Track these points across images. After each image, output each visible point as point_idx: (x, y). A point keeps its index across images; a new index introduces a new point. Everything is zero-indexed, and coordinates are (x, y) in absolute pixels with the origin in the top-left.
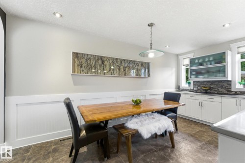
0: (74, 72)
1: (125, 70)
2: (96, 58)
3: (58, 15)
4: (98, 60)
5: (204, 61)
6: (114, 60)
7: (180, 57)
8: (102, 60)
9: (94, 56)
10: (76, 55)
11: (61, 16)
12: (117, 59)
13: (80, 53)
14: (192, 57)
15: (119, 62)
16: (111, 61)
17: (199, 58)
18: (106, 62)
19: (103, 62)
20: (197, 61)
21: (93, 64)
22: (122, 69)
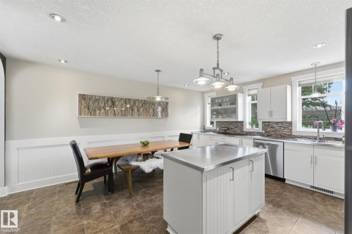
0: (80, 114)
1: (138, 111)
2: (106, 100)
3: (63, 61)
4: (108, 101)
5: (222, 101)
6: (127, 101)
7: (205, 95)
8: (112, 101)
9: (104, 98)
10: (83, 97)
11: (66, 62)
12: (129, 99)
13: (87, 95)
14: (215, 96)
15: (132, 102)
16: (123, 102)
17: (218, 98)
18: (117, 103)
19: (113, 103)
20: (216, 101)
21: (103, 105)
22: (136, 110)
